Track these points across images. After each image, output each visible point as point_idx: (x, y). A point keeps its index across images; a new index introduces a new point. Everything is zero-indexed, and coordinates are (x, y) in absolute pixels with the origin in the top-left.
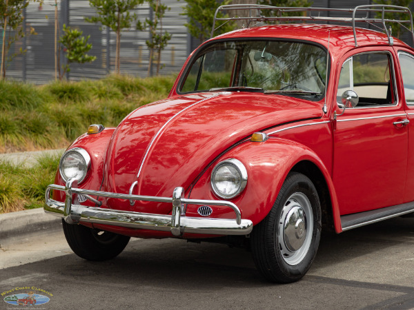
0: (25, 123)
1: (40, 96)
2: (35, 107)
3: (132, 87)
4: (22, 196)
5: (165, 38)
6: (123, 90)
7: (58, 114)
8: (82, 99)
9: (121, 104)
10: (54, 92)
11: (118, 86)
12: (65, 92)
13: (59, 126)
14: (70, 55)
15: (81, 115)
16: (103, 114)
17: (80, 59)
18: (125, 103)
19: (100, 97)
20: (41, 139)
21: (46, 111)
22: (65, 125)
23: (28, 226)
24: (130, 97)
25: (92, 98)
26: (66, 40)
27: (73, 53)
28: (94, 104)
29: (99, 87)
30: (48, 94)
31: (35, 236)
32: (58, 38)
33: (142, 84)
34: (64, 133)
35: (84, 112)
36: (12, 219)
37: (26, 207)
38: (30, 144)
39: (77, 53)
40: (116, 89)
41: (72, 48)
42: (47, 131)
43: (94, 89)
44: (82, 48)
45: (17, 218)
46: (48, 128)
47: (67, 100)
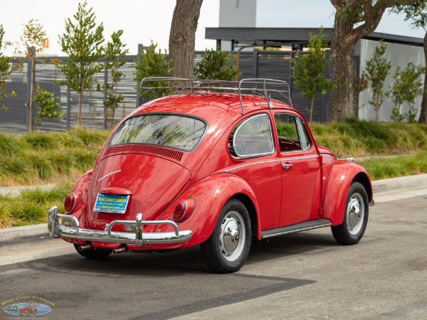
0: (7, 164)
1: (19, 144)
2: (15, 153)
3: (91, 138)
4: (11, 217)
5: (119, 98)
6: (84, 140)
7: (33, 158)
8: (52, 147)
9: (83, 152)
10: (29, 141)
11: (81, 137)
12: (38, 141)
13: (34, 167)
14: (42, 111)
15: (51, 159)
16: (68, 158)
17: (50, 115)
18: (86, 150)
19: (65, 145)
20: (19, 178)
21: (23, 155)
22: (38, 167)
23: (16, 238)
24: (90, 145)
25: (59, 146)
26: (39, 99)
27: (45, 110)
28: (61, 150)
29: (65, 137)
30: (25, 142)
31: (21, 246)
32: (33, 98)
33: (99, 136)
34: (38, 173)
35: (54, 157)
36: (4, 233)
37: (14, 225)
38: (11, 182)
39: (48, 110)
40: (78, 140)
41: (43, 106)
42: (24, 172)
43: (61, 139)
44: (52, 106)
45: (8, 232)
46: (26, 169)
47: (40, 148)
